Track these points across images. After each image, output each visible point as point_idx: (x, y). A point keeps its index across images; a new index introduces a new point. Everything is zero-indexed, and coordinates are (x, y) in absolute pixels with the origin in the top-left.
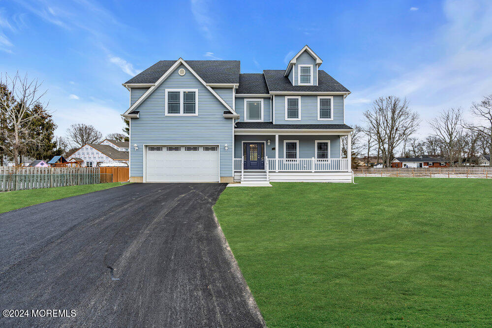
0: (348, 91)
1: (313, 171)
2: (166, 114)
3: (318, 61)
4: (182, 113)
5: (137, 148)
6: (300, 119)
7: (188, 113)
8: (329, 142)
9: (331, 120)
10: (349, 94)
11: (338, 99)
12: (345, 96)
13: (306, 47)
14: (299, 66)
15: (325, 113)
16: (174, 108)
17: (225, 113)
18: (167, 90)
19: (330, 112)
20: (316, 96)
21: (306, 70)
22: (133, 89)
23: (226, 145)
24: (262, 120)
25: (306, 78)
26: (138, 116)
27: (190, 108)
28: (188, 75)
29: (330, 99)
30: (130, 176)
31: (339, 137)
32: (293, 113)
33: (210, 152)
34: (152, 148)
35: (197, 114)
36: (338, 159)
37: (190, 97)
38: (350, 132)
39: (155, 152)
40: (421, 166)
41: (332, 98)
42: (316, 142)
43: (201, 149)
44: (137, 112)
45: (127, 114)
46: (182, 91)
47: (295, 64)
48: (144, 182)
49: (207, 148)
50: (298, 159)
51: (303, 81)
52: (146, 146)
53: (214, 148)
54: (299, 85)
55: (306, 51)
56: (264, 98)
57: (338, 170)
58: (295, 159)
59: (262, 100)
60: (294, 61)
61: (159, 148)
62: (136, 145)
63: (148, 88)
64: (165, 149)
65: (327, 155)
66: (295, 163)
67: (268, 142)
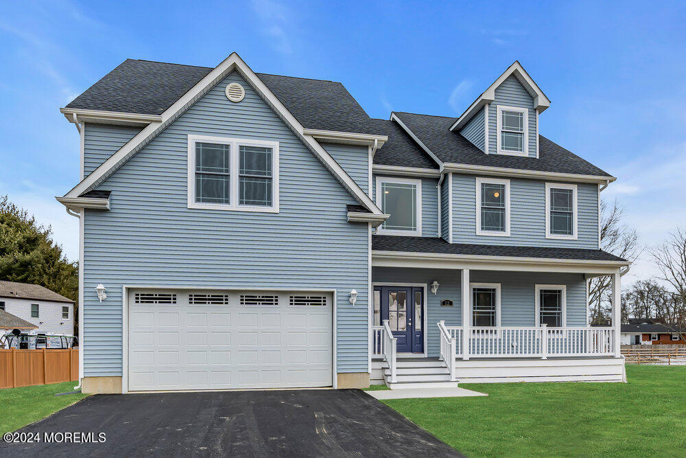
0: (607, 175)
1: (545, 355)
2: (191, 203)
3: (541, 101)
4: (234, 203)
5: (105, 296)
6: (508, 233)
7: (253, 203)
8: (563, 288)
9: (573, 239)
10: (611, 181)
11: (587, 192)
12: (601, 186)
13: (516, 66)
14: (500, 108)
15: (562, 223)
16: (212, 188)
17: (350, 208)
18: (193, 139)
19: (571, 220)
20: (542, 181)
21: (512, 120)
22: (90, 125)
23: (354, 292)
24: (418, 233)
25: (513, 139)
26: (106, 203)
27: (257, 191)
28: (253, 103)
29: (571, 191)
30: (81, 375)
31: (583, 277)
32: (493, 219)
33: (308, 308)
34: (146, 297)
35: (276, 208)
36: (583, 329)
37: (257, 161)
38: (618, 267)
39: (156, 307)
40: (637, 342)
41: (575, 188)
42: (538, 288)
43: (284, 302)
44: (106, 194)
45: (74, 196)
46: (235, 144)
47: (489, 102)
48: (125, 391)
49: (299, 299)
50: (499, 327)
51: (507, 144)
52: (129, 290)
53: (316, 299)
54: (498, 153)
55: (514, 76)
56: (424, 179)
57: (584, 354)
58: (493, 328)
59: (419, 183)
60: (490, 95)
61: (165, 297)
62: (101, 287)
63: (141, 127)
64: (183, 300)
65: (559, 319)
66: (494, 336)
67: (432, 287)
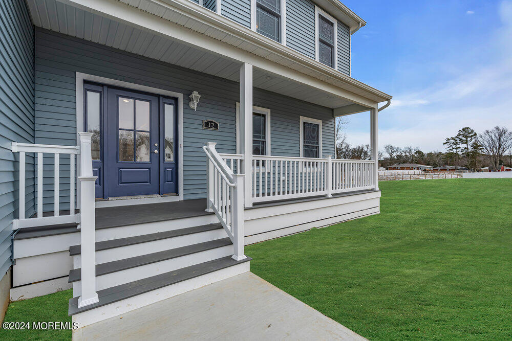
1: (330, 192)
8: (320, 123)
11: (343, 32)
19: (333, 54)
32: (269, 24)
41: (335, 23)
42: (302, 120)
65: (317, 152)
67: (190, 100)
